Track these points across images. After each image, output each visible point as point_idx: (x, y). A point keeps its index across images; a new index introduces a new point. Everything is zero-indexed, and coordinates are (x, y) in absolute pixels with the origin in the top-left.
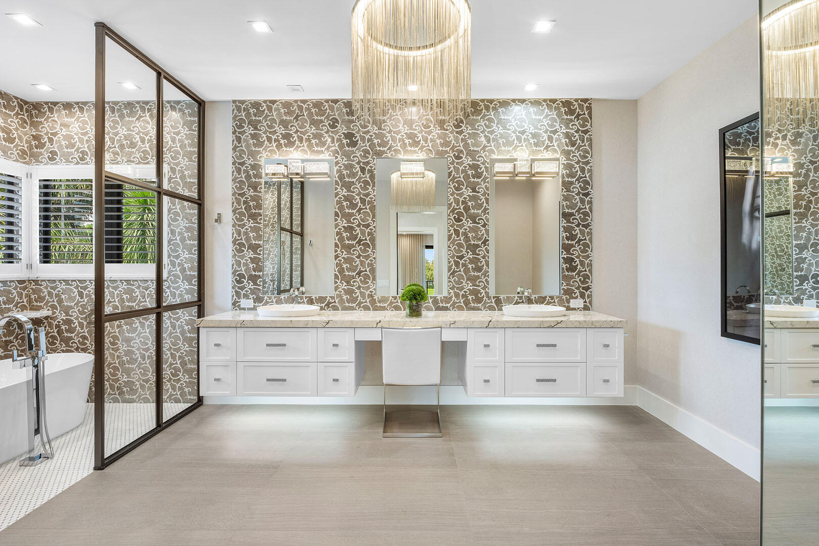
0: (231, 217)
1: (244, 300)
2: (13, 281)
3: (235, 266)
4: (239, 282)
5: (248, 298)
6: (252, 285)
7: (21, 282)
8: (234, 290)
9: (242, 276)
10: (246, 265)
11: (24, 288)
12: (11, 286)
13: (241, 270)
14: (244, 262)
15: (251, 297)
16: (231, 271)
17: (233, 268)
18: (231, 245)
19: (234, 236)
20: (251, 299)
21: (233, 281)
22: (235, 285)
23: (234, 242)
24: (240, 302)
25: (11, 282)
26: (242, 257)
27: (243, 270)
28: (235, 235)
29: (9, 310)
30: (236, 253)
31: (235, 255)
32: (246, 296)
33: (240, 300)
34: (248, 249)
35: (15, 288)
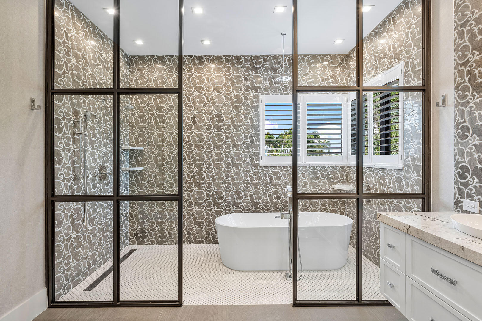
0: (454, 96)
1: (468, 200)
2: (338, 166)
3: (457, 156)
4: (462, 176)
5: (472, 199)
6: (477, 183)
7: (343, 167)
8: (456, 186)
9: (465, 169)
10: (470, 154)
11: (344, 171)
12: (336, 169)
13: (464, 162)
14: (467, 151)
15: (476, 198)
16: (453, 163)
17: (455, 159)
18: (453, 130)
19: (457, 119)
20: (475, 200)
21: (455, 175)
22: (457, 180)
23: (457, 127)
24: (462, 202)
25: (336, 166)
26: (466, 145)
27: (466, 161)
28: (458, 117)
29: (335, 183)
30: (459, 140)
31: (458, 142)
32: (470, 196)
33: (463, 200)
34: (473, 133)
35: (339, 171)
